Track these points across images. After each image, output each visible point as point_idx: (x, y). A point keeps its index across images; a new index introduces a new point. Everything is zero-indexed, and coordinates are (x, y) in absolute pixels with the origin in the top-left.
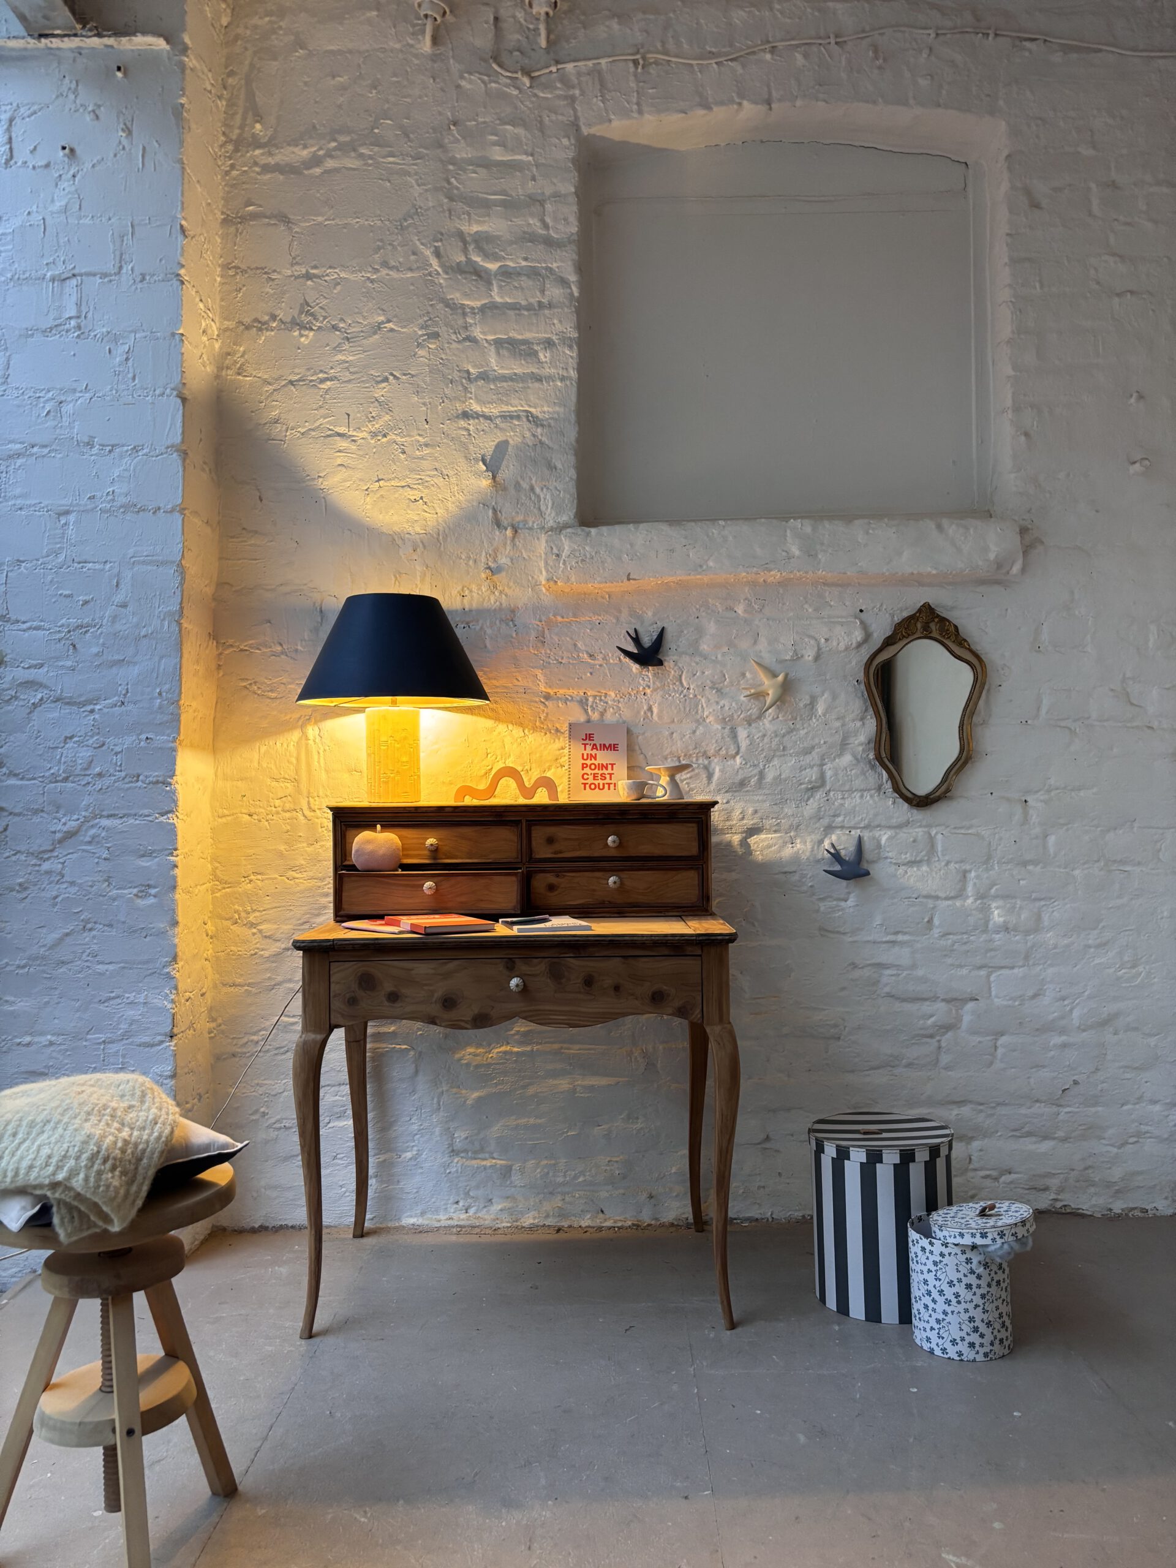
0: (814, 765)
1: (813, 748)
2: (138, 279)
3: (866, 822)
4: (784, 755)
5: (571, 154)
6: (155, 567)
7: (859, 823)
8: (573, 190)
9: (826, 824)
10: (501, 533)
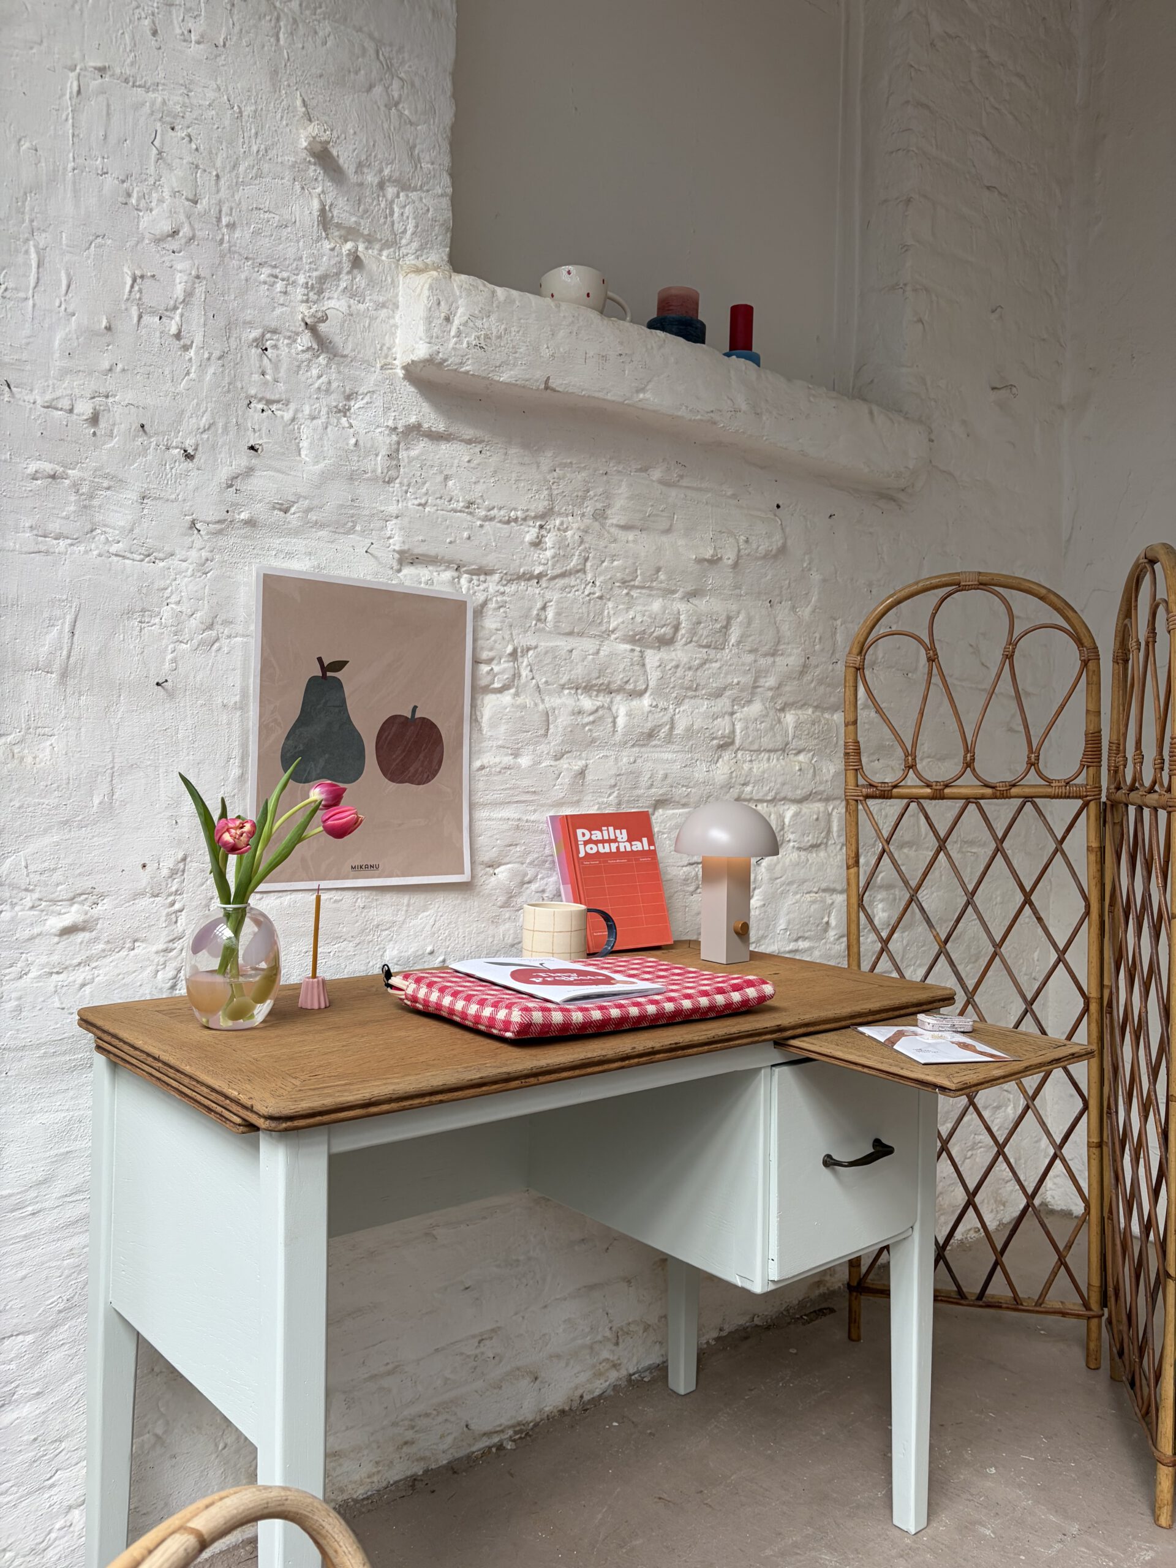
0: (726, 713)
1: (725, 689)
3: (772, 794)
4: (695, 696)
7: (766, 794)
9: (736, 796)
10: (333, 249)
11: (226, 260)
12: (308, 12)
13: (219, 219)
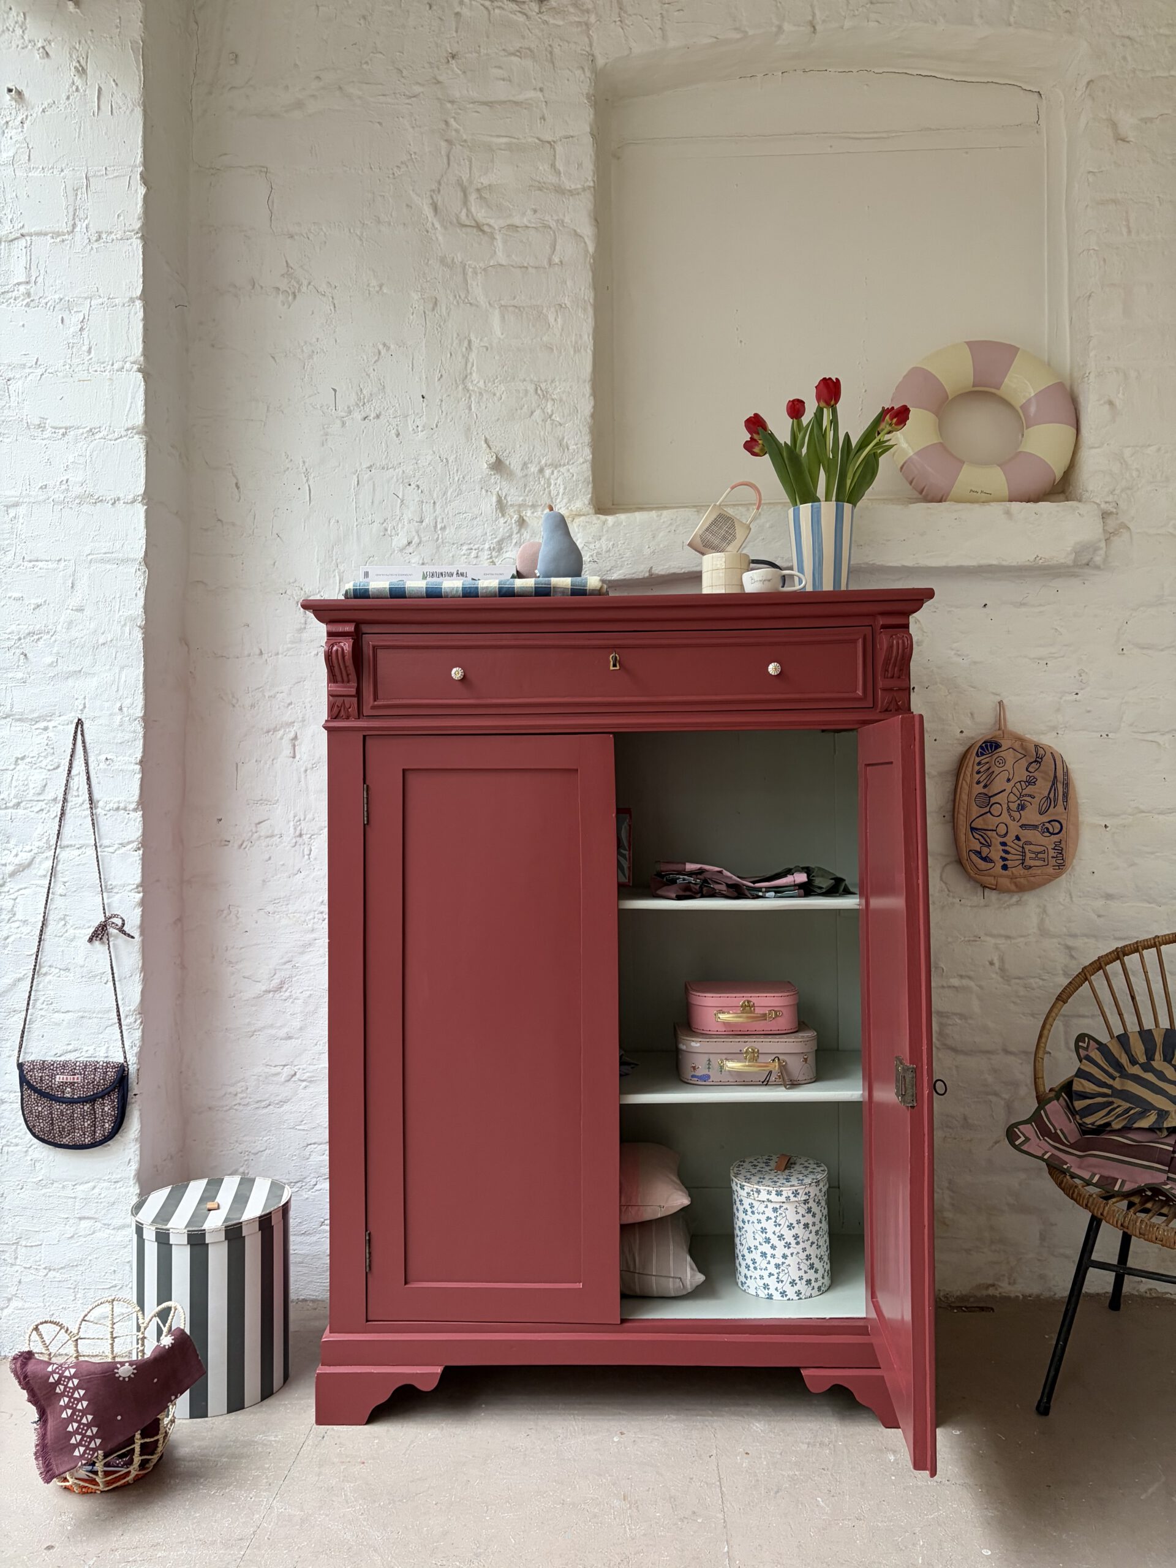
2: (95, 238)
5: (586, 88)
6: (115, 566)
8: (588, 130)
10: (505, 523)
11: (440, 549)
12: (490, 384)
13: (436, 527)
